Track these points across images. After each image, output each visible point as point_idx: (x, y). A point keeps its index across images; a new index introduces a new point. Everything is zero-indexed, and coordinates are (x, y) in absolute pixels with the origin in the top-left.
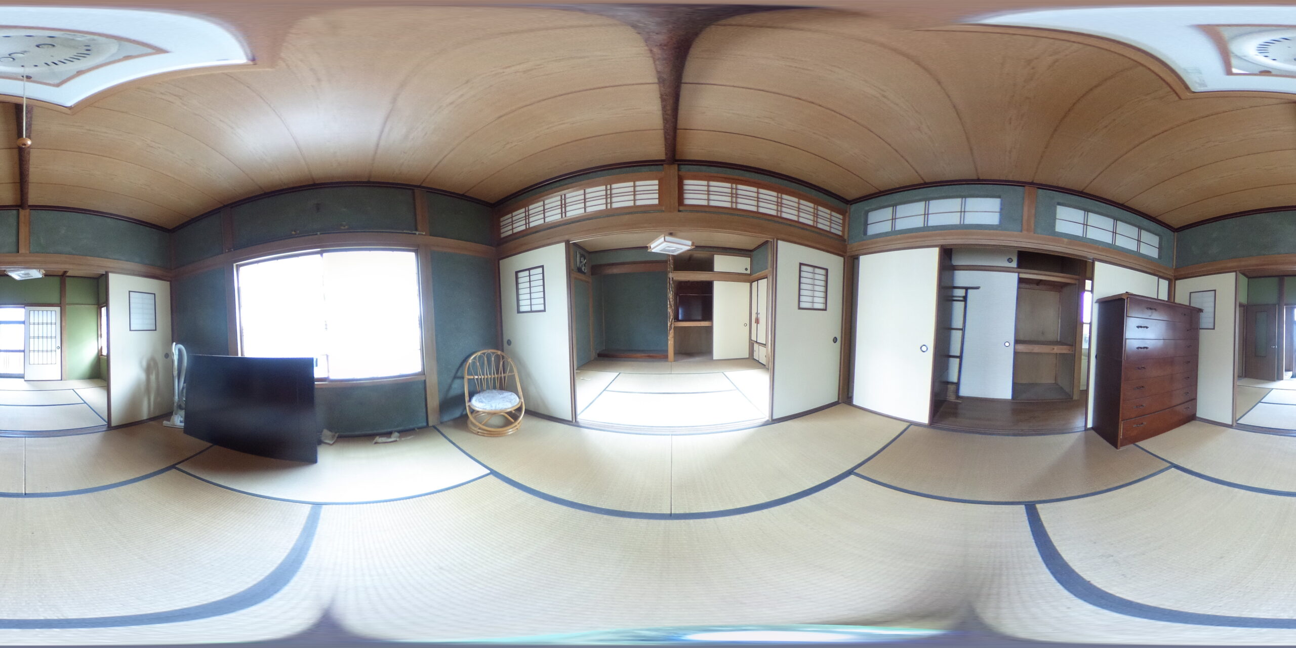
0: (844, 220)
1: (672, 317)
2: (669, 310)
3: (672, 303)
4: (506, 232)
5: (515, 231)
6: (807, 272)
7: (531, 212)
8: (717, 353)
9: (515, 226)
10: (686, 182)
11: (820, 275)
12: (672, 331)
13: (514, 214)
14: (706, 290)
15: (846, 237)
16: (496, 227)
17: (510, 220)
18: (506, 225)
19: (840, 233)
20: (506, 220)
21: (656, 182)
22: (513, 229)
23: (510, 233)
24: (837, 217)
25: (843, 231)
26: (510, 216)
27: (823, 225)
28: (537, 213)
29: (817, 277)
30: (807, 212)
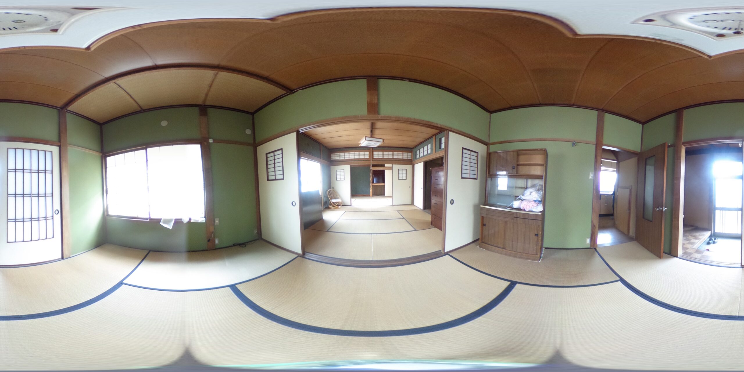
0: (412, 154)
1: (371, 182)
2: (371, 180)
3: (371, 177)
4: (333, 158)
5: (336, 159)
6: (400, 171)
7: (341, 155)
8: (386, 195)
9: (336, 157)
10: (374, 152)
11: (404, 171)
12: (372, 186)
13: (336, 154)
14: (383, 172)
15: (412, 159)
16: (329, 157)
17: (334, 155)
18: (333, 157)
19: (411, 158)
20: (333, 155)
21: (368, 152)
22: (335, 158)
23: (334, 159)
24: (410, 154)
25: (412, 158)
26: (334, 154)
27: (405, 157)
28: (342, 156)
29: (403, 171)
30: (400, 155)
